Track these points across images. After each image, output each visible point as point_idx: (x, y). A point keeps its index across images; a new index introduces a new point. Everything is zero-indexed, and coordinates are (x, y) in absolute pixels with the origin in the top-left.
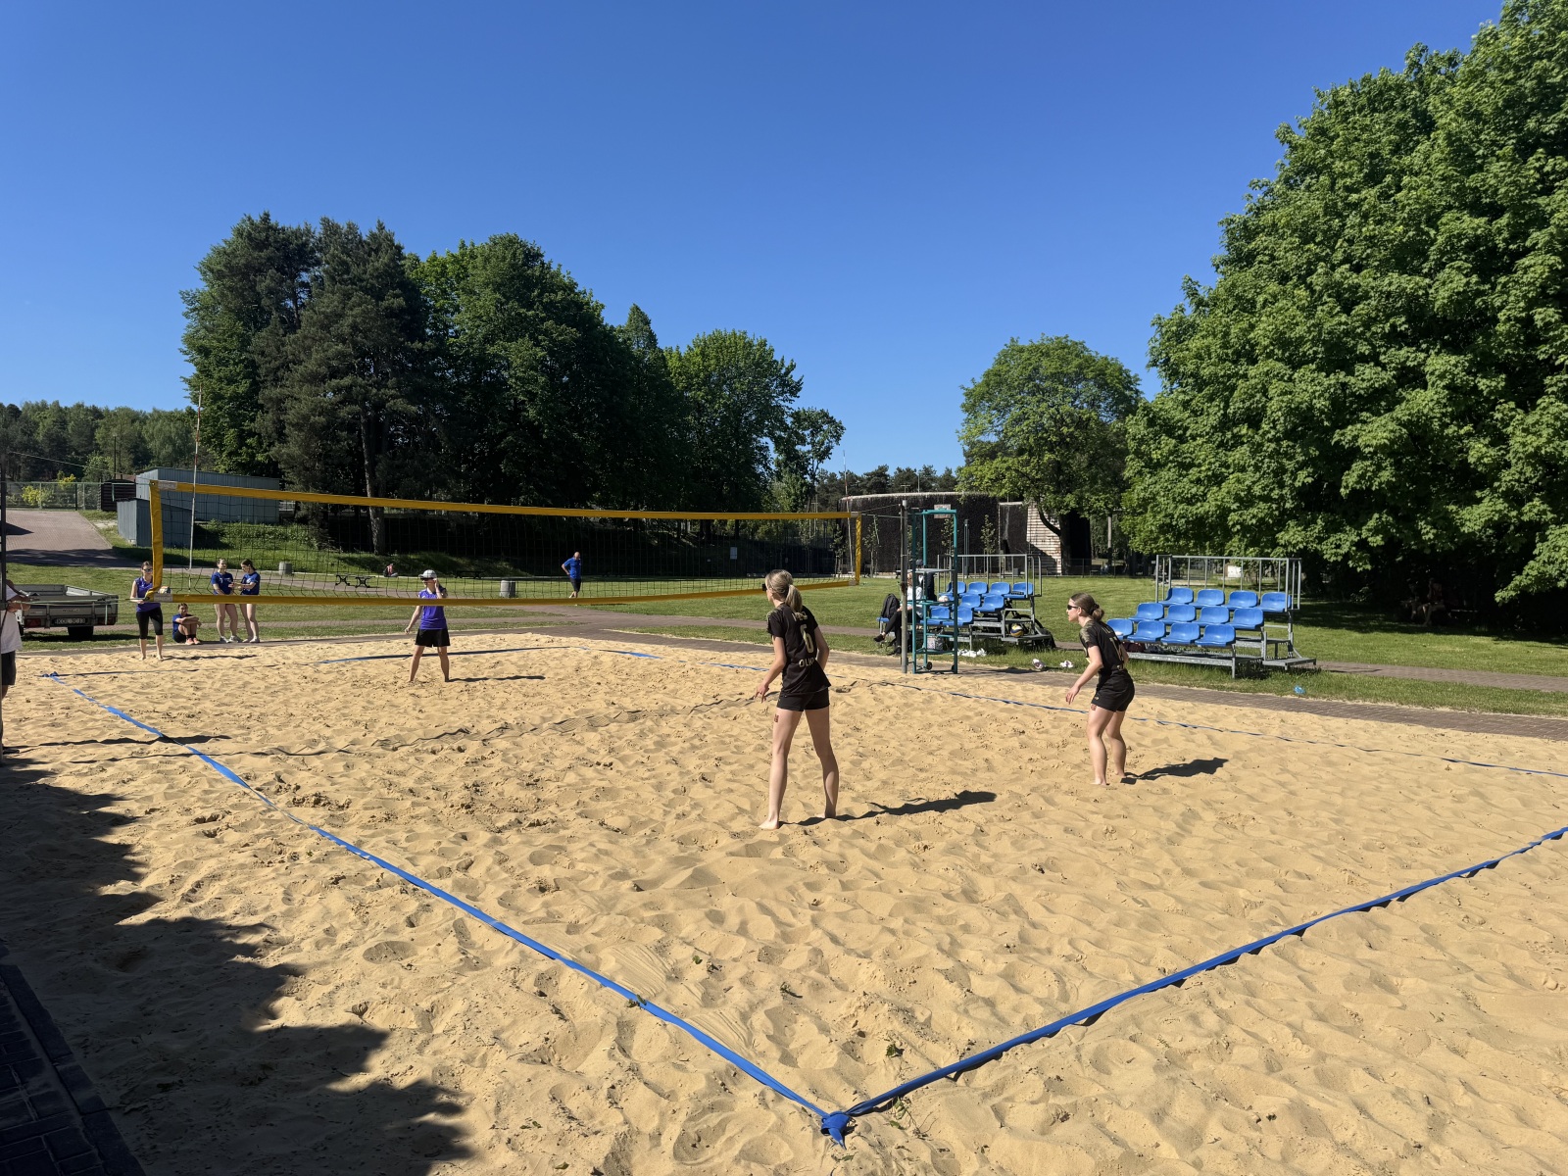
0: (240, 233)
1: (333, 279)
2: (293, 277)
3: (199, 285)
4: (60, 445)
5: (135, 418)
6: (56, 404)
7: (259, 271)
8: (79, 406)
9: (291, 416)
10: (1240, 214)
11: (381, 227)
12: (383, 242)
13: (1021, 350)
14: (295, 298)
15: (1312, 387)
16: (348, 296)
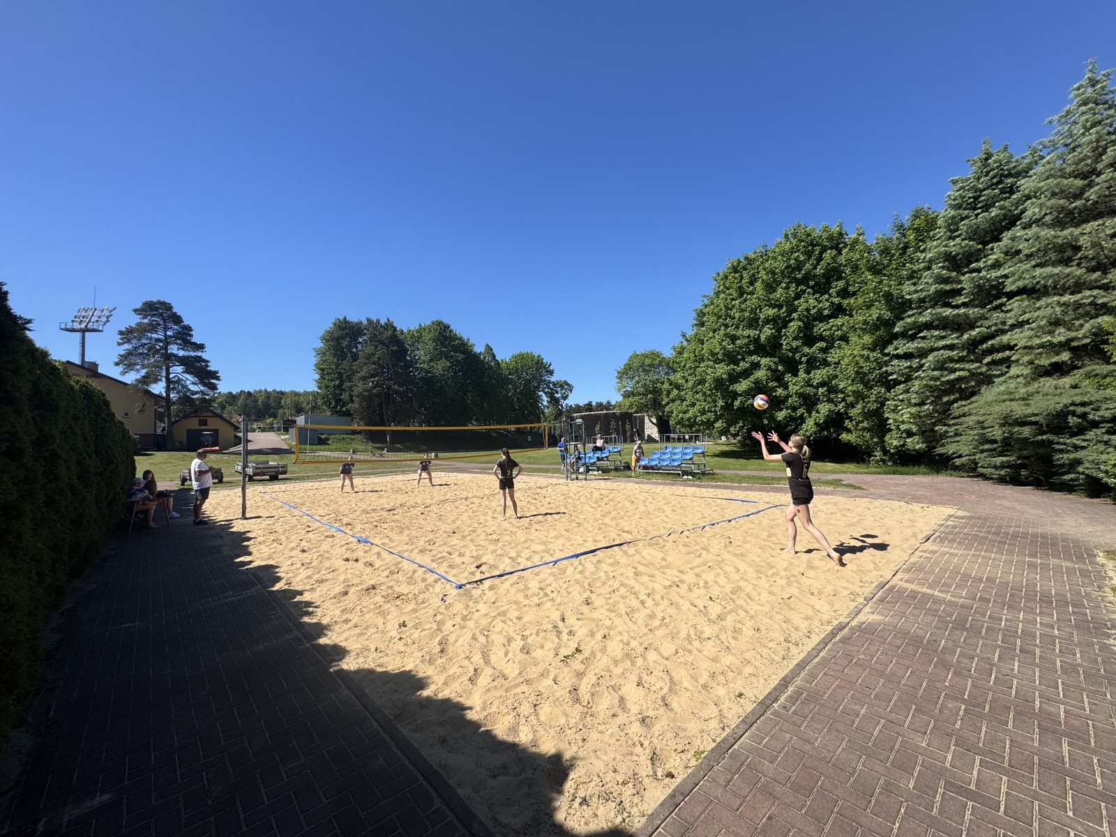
0: (335, 325)
1: (371, 341)
2: (356, 340)
3: (320, 345)
4: (267, 406)
5: (296, 394)
6: (266, 390)
7: (343, 338)
8: (274, 391)
9: (355, 393)
10: (700, 307)
11: (389, 320)
12: (389, 326)
13: (638, 355)
14: (357, 348)
15: (722, 370)
16: (377, 347)
